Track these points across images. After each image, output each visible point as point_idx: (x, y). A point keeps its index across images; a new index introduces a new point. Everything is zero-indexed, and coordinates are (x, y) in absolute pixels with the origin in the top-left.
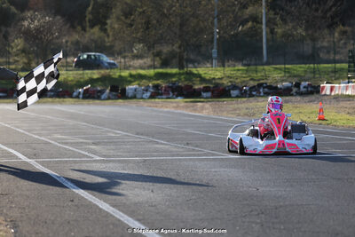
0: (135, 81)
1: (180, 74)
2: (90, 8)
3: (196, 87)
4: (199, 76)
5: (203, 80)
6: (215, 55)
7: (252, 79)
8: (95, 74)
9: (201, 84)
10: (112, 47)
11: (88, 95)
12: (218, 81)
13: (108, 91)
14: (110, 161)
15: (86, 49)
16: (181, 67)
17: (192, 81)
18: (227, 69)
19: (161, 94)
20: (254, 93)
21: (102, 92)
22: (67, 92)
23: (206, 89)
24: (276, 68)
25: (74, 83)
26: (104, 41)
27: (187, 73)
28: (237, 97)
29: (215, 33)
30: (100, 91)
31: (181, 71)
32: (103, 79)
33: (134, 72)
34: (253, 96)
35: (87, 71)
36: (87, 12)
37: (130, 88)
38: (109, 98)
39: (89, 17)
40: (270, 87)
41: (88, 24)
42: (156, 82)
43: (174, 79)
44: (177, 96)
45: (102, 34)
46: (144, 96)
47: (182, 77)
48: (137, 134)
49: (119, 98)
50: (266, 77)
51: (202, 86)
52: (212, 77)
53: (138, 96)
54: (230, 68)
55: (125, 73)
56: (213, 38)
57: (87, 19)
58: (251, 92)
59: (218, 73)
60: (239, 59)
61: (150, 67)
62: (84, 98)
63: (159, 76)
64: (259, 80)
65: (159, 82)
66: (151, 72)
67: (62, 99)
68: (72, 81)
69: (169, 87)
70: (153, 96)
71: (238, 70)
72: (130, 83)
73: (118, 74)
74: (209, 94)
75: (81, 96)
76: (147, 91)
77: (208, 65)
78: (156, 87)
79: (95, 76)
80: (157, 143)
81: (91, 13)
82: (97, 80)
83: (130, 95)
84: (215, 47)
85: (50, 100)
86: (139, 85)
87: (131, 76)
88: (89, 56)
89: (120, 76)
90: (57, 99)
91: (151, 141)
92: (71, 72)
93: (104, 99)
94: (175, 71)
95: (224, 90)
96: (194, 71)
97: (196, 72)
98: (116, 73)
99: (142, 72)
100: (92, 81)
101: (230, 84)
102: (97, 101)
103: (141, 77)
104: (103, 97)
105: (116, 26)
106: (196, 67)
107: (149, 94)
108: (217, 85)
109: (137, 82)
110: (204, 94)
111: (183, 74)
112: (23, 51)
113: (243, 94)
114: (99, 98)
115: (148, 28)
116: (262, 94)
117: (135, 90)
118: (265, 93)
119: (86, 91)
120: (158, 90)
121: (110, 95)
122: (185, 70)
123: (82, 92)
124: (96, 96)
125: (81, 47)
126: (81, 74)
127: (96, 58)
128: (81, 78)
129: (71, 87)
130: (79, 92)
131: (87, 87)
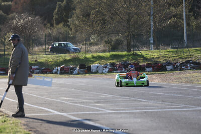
0: (96, 61)
1: (129, 55)
2: (56, 10)
3: (141, 64)
4: (142, 56)
5: (145, 59)
6: (152, 41)
7: (181, 58)
8: (68, 57)
9: (144, 62)
10: (74, 38)
11: (64, 72)
12: (156, 60)
13: (78, 68)
14: (121, 113)
15: (57, 40)
16: (129, 51)
17: (137, 60)
18: (162, 51)
19: (117, 70)
20: (183, 68)
21: (74, 69)
22: (49, 69)
23: (149, 66)
24: (197, 50)
25: (53, 63)
26: (69, 34)
27: (133, 54)
28: (171, 70)
29: (152, 26)
30: (72, 69)
31: (129, 53)
32: (74, 60)
33: (95, 55)
34: (183, 69)
35: (60, 55)
36: (54, 13)
37: (94, 66)
38: (79, 74)
39: (55, 17)
40: (195, 63)
41: (54, 22)
42: (112, 61)
43: (124, 59)
45: (67, 29)
46: (104, 71)
47: (130, 57)
48: (121, 96)
49: (86, 73)
50: (191, 56)
51: (145, 64)
52: (152, 56)
53: (99, 71)
54: (164, 50)
55: (89, 56)
56: (150, 29)
57: (54, 18)
58: (181, 67)
59: (155, 54)
60: (167, 44)
61: (104, 51)
62: (61, 73)
63: (113, 57)
64: (186, 58)
65: (114, 61)
66: (108, 54)
67: (45, 75)
68: (51, 62)
69: (122, 64)
70: (110, 71)
71: (170, 52)
72: (93, 62)
73: (84, 56)
74: (151, 69)
75: (59, 72)
76: (106, 67)
77: (145, 49)
78: (112, 64)
79: (68, 58)
81: (57, 14)
82: (70, 61)
83: (94, 71)
84: (152, 35)
85: (37, 75)
86: (100, 63)
87: (93, 57)
88: (60, 44)
89: (86, 58)
90: (42, 75)
91: (136, 100)
92: (49, 56)
93: (74, 75)
94: (125, 53)
95: (162, 65)
96: (138, 53)
97: (140, 54)
98: (82, 56)
99: (101, 54)
100: (65, 61)
101: (165, 61)
102: (71, 76)
103: (100, 58)
104: (74, 72)
105: (77, 22)
106: (139, 50)
107: (107, 70)
108: (156, 63)
109: (98, 62)
110: (147, 69)
111: (131, 55)
113: (175, 68)
114: (72, 73)
115: (104, 23)
116: (189, 68)
117: (98, 67)
118: (191, 68)
119: (62, 69)
120: (114, 66)
121: (79, 71)
122: (132, 52)
123: (59, 70)
124: (69, 72)
125: (52, 38)
126: (57, 57)
127: (65, 45)
128: (57, 59)
129: (51, 66)
130: (58, 70)
131: (63, 66)
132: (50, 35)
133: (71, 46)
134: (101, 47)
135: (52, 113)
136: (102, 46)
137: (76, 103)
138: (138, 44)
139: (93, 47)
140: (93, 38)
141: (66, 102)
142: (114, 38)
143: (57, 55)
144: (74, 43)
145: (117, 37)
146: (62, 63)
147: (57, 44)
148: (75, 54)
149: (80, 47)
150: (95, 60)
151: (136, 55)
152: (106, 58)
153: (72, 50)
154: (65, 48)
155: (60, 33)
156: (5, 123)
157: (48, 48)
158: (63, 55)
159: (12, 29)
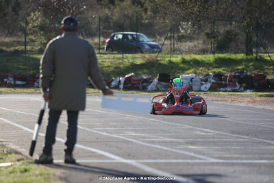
0: (190, 69)
1: (248, 61)
3: (269, 77)
4: (272, 63)
8: (139, 59)
10: (150, 25)
11: (131, 86)
13: (156, 80)
14: (234, 164)
15: (120, 28)
16: (249, 52)
19: (225, 86)
21: (148, 81)
25: (112, 69)
26: (142, 18)
27: (256, 59)
30: (146, 81)
31: (249, 57)
32: (150, 66)
33: (187, 57)
35: (125, 55)
37: (185, 77)
38: (157, 90)
42: (217, 70)
43: (240, 67)
44: (246, 89)
45: (138, 9)
46: (203, 88)
47: (251, 64)
48: (233, 133)
53: (194, 87)
55: (177, 59)
61: (204, 51)
62: (125, 89)
63: (220, 62)
65: (221, 70)
66: (210, 57)
68: (108, 67)
69: (235, 76)
70: (213, 88)
72: (184, 70)
73: (167, 59)
75: (121, 86)
76: (206, 81)
78: (218, 76)
79: (139, 62)
80: (269, 144)
82: (141, 66)
86: (195, 73)
87: (184, 61)
88: (125, 36)
89: (170, 62)
91: (260, 142)
92: (106, 56)
93: (149, 92)
94: (241, 56)
96: (266, 57)
97: (268, 58)
98: (165, 58)
99: (199, 57)
100: (134, 67)
102: (143, 93)
103: (197, 63)
104: (149, 88)
106: (266, 53)
107: (208, 85)
109: (191, 71)
111: (251, 60)
112: (42, 28)
114: (144, 89)
117: (192, 80)
119: (128, 80)
120: (221, 80)
121: (159, 86)
122: (255, 55)
123: (122, 82)
124: (141, 87)
125: (112, 24)
126: (120, 59)
127: (134, 38)
128: (120, 63)
129: (108, 75)
130: (120, 82)
131: (130, 75)
132: (107, 19)
133: (146, 40)
134: (199, 43)
135: (109, 158)
136: (201, 42)
137: (153, 142)
138: (265, 41)
139: (183, 44)
140: (186, 27)
141: (134, 141)
142: (222, 30)
143: (120, 56)
144: (151, 34)
145: (228, 28)
146: (128, 70)
147: (120, 36)
148: (153, 55)
149: (162, 42)
150: (187, 67)
151: (262, 60)
152: (208, 64)
153: (147, 47)
154: (134, 44)
155: (126, 16)
156: (27, 174)
157: (104, 43)
158: (130, 56)
159: (39, 5)
